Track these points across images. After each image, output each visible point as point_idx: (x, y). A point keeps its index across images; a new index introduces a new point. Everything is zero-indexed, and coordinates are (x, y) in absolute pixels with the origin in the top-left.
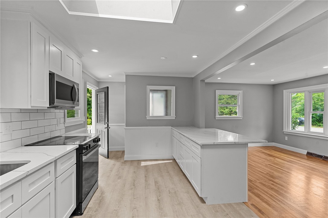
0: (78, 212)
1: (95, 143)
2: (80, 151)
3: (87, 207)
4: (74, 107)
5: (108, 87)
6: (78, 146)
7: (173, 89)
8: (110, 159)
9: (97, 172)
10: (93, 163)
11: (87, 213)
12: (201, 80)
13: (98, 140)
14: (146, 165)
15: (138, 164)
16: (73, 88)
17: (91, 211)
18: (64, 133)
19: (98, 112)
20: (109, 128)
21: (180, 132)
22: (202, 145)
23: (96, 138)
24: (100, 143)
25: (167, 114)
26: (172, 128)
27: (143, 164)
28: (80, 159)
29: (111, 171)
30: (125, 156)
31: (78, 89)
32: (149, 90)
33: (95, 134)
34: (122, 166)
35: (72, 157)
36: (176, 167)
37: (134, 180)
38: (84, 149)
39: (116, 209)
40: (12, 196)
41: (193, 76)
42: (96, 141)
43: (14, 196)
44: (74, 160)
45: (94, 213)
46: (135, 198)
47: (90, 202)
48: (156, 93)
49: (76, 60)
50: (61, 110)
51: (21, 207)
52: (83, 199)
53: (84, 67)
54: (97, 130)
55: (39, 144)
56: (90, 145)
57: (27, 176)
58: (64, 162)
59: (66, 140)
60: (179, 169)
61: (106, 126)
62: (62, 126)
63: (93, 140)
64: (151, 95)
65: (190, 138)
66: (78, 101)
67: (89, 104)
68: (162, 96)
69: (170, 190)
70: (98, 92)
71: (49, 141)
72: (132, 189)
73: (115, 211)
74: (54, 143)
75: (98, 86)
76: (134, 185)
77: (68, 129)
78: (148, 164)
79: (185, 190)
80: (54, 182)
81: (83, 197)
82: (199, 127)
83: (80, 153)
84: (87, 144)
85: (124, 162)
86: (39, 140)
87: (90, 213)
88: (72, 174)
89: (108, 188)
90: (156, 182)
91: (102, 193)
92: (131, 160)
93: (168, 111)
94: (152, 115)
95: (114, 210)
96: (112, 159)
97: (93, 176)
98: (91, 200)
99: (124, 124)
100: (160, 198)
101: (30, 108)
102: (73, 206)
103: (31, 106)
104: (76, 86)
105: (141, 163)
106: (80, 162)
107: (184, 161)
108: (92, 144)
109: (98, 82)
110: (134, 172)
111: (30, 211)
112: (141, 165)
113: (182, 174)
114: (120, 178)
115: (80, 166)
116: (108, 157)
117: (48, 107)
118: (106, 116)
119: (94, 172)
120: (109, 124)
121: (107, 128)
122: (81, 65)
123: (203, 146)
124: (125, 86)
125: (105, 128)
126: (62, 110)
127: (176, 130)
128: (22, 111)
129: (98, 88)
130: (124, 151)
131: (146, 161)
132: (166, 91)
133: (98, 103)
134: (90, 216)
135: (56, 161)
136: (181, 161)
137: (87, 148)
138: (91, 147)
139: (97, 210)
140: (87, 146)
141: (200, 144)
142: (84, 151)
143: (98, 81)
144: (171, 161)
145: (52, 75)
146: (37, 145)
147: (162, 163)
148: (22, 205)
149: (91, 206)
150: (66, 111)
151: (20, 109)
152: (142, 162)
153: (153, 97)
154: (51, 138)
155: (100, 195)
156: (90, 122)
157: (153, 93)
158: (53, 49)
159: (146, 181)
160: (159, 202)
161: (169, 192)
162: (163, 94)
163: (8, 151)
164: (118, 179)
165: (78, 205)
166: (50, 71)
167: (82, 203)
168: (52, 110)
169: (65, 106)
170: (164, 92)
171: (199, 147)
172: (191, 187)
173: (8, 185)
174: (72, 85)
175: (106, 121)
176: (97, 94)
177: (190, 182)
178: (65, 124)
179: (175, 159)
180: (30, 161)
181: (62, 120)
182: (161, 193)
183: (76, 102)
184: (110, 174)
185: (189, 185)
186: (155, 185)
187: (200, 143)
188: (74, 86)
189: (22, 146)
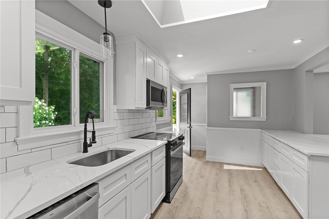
0: (167, 201)
1: (180, 141)
2: (169, 146)
3: (174, 197)
4: (163, 108)
5: (190, 89)
6: (166, 142)
7: (264, 85)
8: (192, 157)
9: (181, 167)
10: (178, 158)
11: (174, 203)
12: (306, 71)
13: (182, 138)
14: (229, 169)
15: (220, 166)
16: (163, 91)
17: (177, 203)
18: (156, 130)
19: (182, 113)
20: (192, 127)
21: (274, 136)
22: (310, 155)
23: (181, 136)
24: (184, 141)
25: (254, 115)
26: (262, 131)
27: (226, 167)
28: (169, 153)
29: (194, 169)
30: (207, 156)
31: (166, 92)
32: (233, 89)
33: (179, 132)
34: (204, 165)
35: (162, 151)
36: (268, 178)
37: (217, 183)
38: (172, 145)
39: (199, 207)
40: (126, 174)
41: (293, 67)
42: (181, 139)
43: (127, 175)
44: (164, 154)
45: (180, 205)
46: (218, 201)
47: (176, 194)
48: (241, 91)
49: (165, 66)
50: (153, 110)
51: (130, 184)
52: (171, 190)
53: (171, 72)
54: (180, 129)
55: (139, 137)
56: (176, 142)
57: (134, 161)
58: (157, 154)
59: (158, 136)
60: (272, 181)
61: (189, 125)
62: (154, 124)
63: (179, 138)
64: (235, 94)
65: (290, 144)
66: (166, 103)
67: (174, 104)
68: (248, 95)
69: (261, 204)
70: (181, 94)
71: (145, 136)
72: (214, 191)
73: (198, 209)
74: (149, 138)
75: (181, 88)
76: (216, 187)
77: (159, 126)
78: (232, 169)
79: (282, 208)
80: (150, 169)
81: (171, 187)
82: (303, 132)
83: (169, 148)
84: (174, 141)
85: (205, 162)
86: (140, 135)
87: (177, 204)
88: (162, 165)
89: (191, 185)
90: (242, 190)
91: (186, 188)
92: (213, 162)
93: (257, 112)
94: (236, 115)
95: (198, 207)
96: (194, 157)
97: (178, 171)
98: (177, 192)
99: (206, 124)
100: (247, 209)
101: (134, 108)
102: (163, 194)
103: (136, 108)
104: (165, 90)
105: (223, 166)
106: (169, 156)
107: (281, 172)
108: (178, 141)
109: (181, 85)
110: (217, 174)
111: (136, 189)
112: (223, 168)
113: (277, 188)
114: (202, 177)
115: (168, 159)
116: (190, 155)
117: (146, 108)
118: (189, 116)
119: (179, 167)
120: (191, 124)
121: (190, 127)
122: (169, 71)
123: (312, 157)
124: (207, 86)
125: (188, 127)
126: (155, 110)
127: (268, 134)
128: (130, 111)
129: (181, 90)
130: (206, 151)
131: (229, 165)
132: (254, 88)
133: (182, 104)
134: (176, 206)
135: (151, 153)
136: (276, 172)
137: (174, 145)
138: (177, 144)
139: (182, 203)
140: (174, 143)
141: (307, 154)
142: (172, 147)
143: (181, 83)
144: (261, 170)
145: (148, 81)
146: (138, 138)
147: (249, 170)
148: (131, 183)
149: (177, 197)
150: (157, 111)
151: (128, 109)
152: (225, 165)
153: (237, 96)
154: (147, 133)
155: (184, 189)
156: (174, 122)
157: (237, 92)
158: (149, 60)
159: (229, 185)
160: (247, 214)
161: (258, 205)
162: (250, 92)
163: (122, 141)
164: (200, 178)
165: (167, 193)
166: (147, 79)
167: (170, 193)
168: (148, 110)
169: (157, 107)
170: (251, 90)
171: (306, 158)
172: (291, 207)
173: (124, 166)
174: (162, 89)
175: (189, 121)
176: (181, 96)
177: (289, 200)
178: (157, 122)
179: (265, 168)
180: (135, 150)
181: (154, 119)
182: (248, 203)
183: (165, 104)
184: (193, 172)
185: (288, 202)
186: (241, 193)
187: (307, 152)
188: (163, 89)
189: (129, 138)
